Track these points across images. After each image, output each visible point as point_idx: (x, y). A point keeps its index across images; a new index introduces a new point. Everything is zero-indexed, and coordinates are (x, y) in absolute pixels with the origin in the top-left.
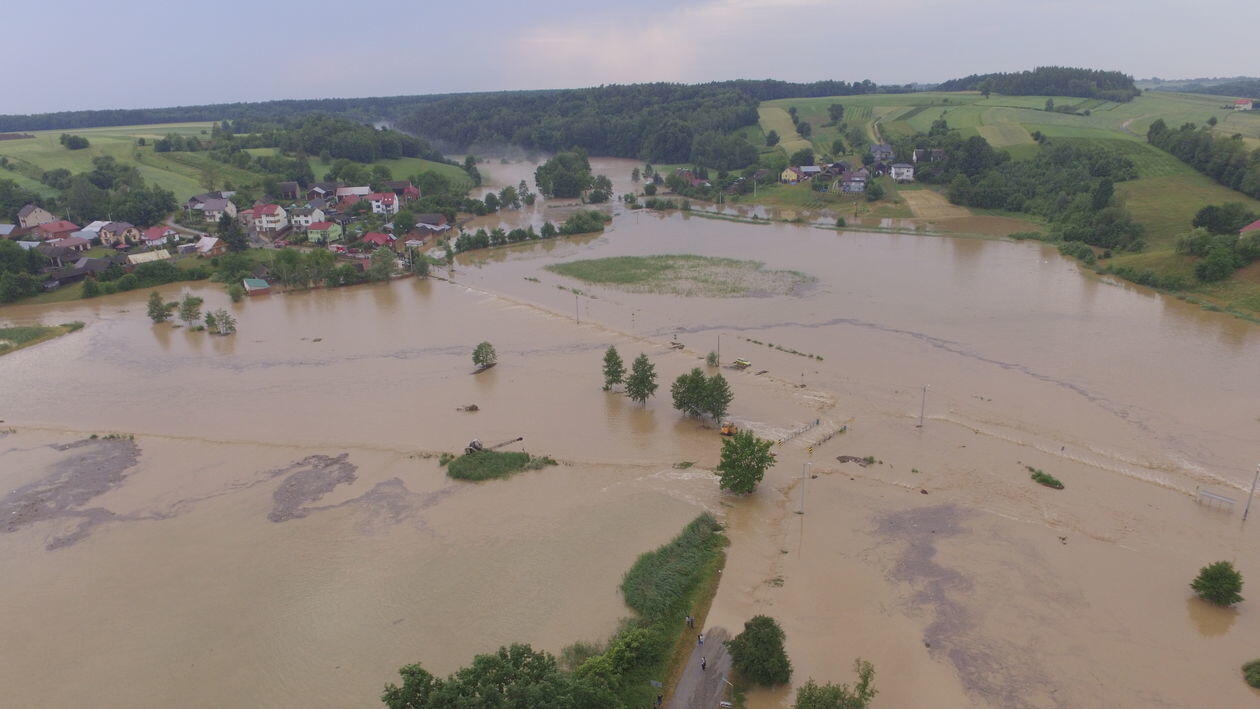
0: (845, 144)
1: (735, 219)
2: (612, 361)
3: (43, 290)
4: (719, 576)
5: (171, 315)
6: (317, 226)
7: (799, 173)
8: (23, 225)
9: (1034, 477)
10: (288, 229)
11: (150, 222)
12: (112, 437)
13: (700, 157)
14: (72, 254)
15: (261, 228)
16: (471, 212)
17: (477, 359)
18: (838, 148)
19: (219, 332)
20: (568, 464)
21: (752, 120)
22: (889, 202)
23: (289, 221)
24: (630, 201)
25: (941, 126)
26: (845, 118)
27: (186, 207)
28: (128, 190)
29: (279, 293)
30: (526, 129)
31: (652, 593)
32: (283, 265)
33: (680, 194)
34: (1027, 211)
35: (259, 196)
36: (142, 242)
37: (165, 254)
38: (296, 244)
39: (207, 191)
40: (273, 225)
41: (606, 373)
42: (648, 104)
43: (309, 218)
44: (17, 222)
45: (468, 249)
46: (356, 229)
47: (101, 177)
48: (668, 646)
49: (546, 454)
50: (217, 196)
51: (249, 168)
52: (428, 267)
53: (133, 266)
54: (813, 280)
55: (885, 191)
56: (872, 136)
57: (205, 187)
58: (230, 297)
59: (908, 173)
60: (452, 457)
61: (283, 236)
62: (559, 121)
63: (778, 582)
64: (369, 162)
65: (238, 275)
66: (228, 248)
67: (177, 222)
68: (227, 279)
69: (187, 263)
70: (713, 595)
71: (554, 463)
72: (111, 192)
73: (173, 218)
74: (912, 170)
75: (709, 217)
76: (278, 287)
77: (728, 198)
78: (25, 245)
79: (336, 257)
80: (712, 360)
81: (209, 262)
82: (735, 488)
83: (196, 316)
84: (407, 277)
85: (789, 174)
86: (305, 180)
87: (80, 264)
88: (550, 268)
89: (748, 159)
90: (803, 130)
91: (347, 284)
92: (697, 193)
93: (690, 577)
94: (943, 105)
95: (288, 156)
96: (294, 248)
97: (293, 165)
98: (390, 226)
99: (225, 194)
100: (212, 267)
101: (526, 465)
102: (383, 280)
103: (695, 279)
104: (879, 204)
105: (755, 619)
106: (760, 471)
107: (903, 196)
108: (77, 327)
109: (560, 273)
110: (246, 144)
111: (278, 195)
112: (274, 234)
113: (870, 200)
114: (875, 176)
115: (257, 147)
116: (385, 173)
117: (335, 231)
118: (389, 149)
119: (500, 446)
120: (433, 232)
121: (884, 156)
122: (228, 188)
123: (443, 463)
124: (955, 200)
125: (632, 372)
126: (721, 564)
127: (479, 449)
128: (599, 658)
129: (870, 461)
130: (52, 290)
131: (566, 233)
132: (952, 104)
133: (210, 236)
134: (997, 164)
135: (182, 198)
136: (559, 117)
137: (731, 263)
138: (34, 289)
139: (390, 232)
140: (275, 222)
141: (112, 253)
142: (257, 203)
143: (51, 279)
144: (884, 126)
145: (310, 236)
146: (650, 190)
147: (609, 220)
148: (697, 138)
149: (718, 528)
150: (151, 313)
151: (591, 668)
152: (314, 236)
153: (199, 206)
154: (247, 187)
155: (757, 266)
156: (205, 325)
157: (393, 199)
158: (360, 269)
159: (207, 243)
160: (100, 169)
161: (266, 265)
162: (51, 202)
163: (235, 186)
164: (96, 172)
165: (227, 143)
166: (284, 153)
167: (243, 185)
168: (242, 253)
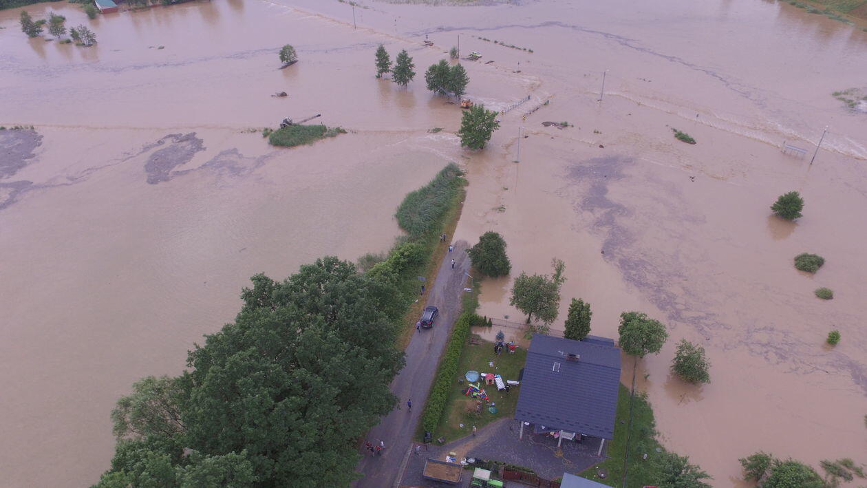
2: (382, 56)
4: (462, 206)
9: (676, 136)
12: (17, 128)
17: (283, 58)
19: (84, 44)
20: (355, 132)
29: (125, 11)
31: (416, 219)
41: (378, 65)
48: (429, 253)
49: (337, 125)
58: (86, 15)
60: (272, 130)
63: (501, 209)
70: (458, 219)
71: (344, 132)
76: (124, 6)
80: (454, 53)
82: (470, 146)
83: (63, 31)
93: (442, 208)
101: (325, 134)
105: (487, 234)
106: (489, 133)
119: (305, 121)
123: (265, 136)
125: (397, 64)
126: (463, 198)
127: (290, 124)
128: (383, 263)
129: (565, 125)
149: (460, 174)
150: (24, 30)
151: (378, 270)
156: (71, 38)
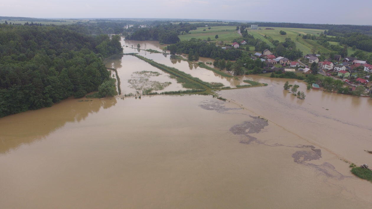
3: (262, 73)
5: (289, 89)
6: (341, 71)
10: (332, 70)
11: (294, 59)
14: (271, 65)
15: (324, 68)
19: (300, 98)
23: (334, 68)
27: (305, 57)
28: (291, 49)
29: (322, 90)
32: (326, 82)
35: (327, 57)
36: (290, 65)
37: (294, 70)
38: (333, 75)
40: (328, 68)
43: (340, 69)
44: (263, 53)
46: (355, 76)
47: (286, 44)
50: (314, 55)
51: (327, 48)
53: (285, 72)
57: (312, 52)
58: (307, 88)
60: (355, 166)
61: (329, 72)
65: (312, 82)
66: (312, 72)
67: (301, 61)
68: (308, 82)
69: (299, 74)
72: (287, 48)
73: (300, 59)
76: (322, 88)
78: (262, 60)
79: (345, 83)
81: (305, 75)
83: (296, 91)
84: (367, 97)
86: (344, 54)
87: (272, 68)
91: (345, 94)
95: (342, 46)
96: (332, 77)
97: (342, 50)
98: (368, 77)
99: (317, 55)
100: (305, 77)
102: (357, 96)
108: (266, 85)
110: (330, 40)
111: (333, 59)
112: (327, 71)
115: (332, 41)
117: (348, 74)
122: (319, 53)
123: (351, 167)
127: (366, 168)
130: (264, 73)
133: (308, 68)
135: (304, 54)
138: (260, 72)
139: (367, 79)
140: (329, 67)
141: (281, 66)
142: (325, 60)
143: (265, 70)
145: (338, 74)
150: (284, 87)
152: (340, 75)
153: (308, 57)
154: (325, 54)
156: (297, 94)
158: (351, 90)
159: (307, 70)
160: (286, 42)
161: (321, 80)
162: (272, 49)
163: (321, 53)
164: (285, 42)
165: (324, 38)
166: (341, 45)
167: (324, 53)
168: (315, 75)
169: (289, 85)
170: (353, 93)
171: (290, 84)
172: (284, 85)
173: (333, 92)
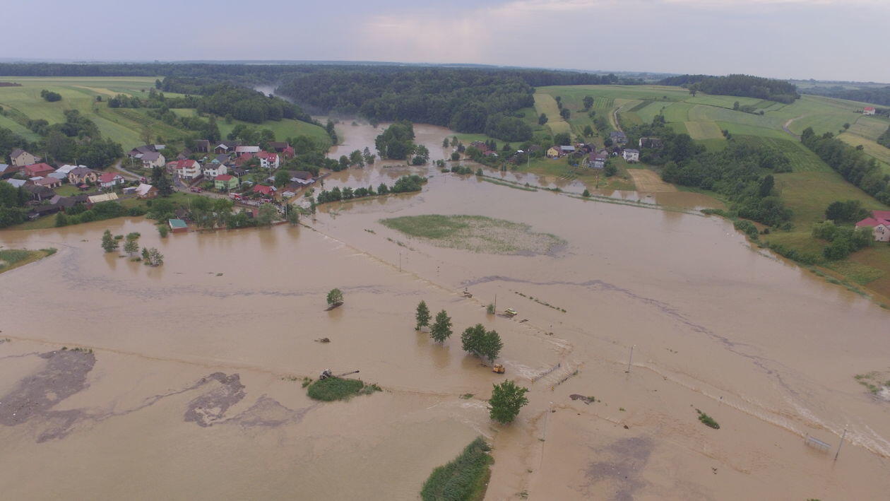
0: (593, 127)
1: (513, 186)
2: (422, 310)
3: (28, 220)
5: (117, 247)
6: (220, 177)
7: (559, 151)
8: (13, 163)
9: (700, 419)
10: (201, 177)
11: (104, 165)
12: (77, 349)
13: (491, 130)
14: (47, 193)
15: (182, 176)
16: (329, 169)
17: (330, 300)
18: (588, 132)
19: (151, 264)
21: (529, 103)
22: (621, 177)
23: (202, 171)
24: (441, 164)
25: (660, 120)
26: (594, 107)
27: (130, 156)
28: (89, 140)
29: (193, 231)
30: (371, 101)
32: (197, 211)
33: (476, 161)
34: (715, 190)
35: (181, 148)
36: (98, 184)
37: (114, 196)
38: (206, 190)
39: (145, 144)
40: (190, 175)
41: (418, 319)
42: (459, 87)
43: (216, 171)
44: (9, 162)
45: (327, 202)
46: (249, 181)
47: (69, 127)
50: (151, 148)
51: (175, 125)
52: (298, 217)
53: (92, 205)
54: (565, 242)
55: (618, 168)
56: (612, 122)
57: (143, 141)
58: (159, 233)
59: (635, 156)
60: (311, 380)
61: (196, 183)
62: (395, 96)
63: (524, 495)
64: (259, 123)
65: (166, 215)
66: (159, 193)
67: (123, 167)
68: (157, 217)
69: (131, 203)
71: (380, 390)
72: (76, 139)
73: (120, 163)
74: (638, 154)
75: (497, 183)
76: (193, 226)
77: (509, 166)
79: (235, 202)
80: (491, 310)
81: (146, 202)
82: (499, 419)
83: (136, 249)
84: (283, 223)
85: (553, 152)
86: (214, 138)
87: (54, 201)
88: (383, 222)
89: (524, 136)
90: (565, 114)
91: (242, 227)
92: (488, 161)
93: (466, 489)
94: (663, 101)
95: (203, 116)
96: (205, 194)
97: (206, 127)
98: (272, 178)
99: (158, 147)
100: (147, 207)
101: (361, 390)
102: (267, 224)
103: (482, 237)
104: (614, 179)
106: (518, 407)
107: (631, 173)
108: (51, 252)
109: (389, 226)
111: (195, 151)
112: (191, 181)
113: (608, 176)
114: (613, 156)
115: (181, 107)
116: (270, 135)
117: (234, 182)
118: (274, 113)
119: (344, 375)
120: (302, 185)
121: (619, 140)
122: (160, 141)
123: (304, 386)
124: (666, 179)
125: (436, 321)
126: (487, 478)
127: (329, 376)
129: (592, 400)
130: (34, 220)
131: (395, 191)
132: (669, 100)
133: (146, 183)
134: (697, 153)
135: (127, 149)
136: (394, 93)
137: (509, 224)
138: (21, 219)
139: (272, 184)
140: (192, 172)
141: (77, 192)
142: (180, 156)
143: (34, 212)
144: (621, 115)
145: (216, 184)
146: (455, 157)
147: (425, 181)
148: (490, 117)
149: (487, 449)
150: (103, 245)
152: (219, 185)
153: (139, 156)
154: (173, 141)
155: (526, 228)
156: (142, 257)
157: (275, 157)
158: (251, 215)
159: (144, 189)
160: (70, 121)
161: (184, 208)
162: (34, 145)
163: (165, 140)
164: (66, 124)
165: (160, 103)
166: (200, 113)
167: (170, 139)
168: (168, 197)
169: (113, 238)
170: (257, 222)
171: (114, 234)
172: (101, 242)
173: (217, 229)
